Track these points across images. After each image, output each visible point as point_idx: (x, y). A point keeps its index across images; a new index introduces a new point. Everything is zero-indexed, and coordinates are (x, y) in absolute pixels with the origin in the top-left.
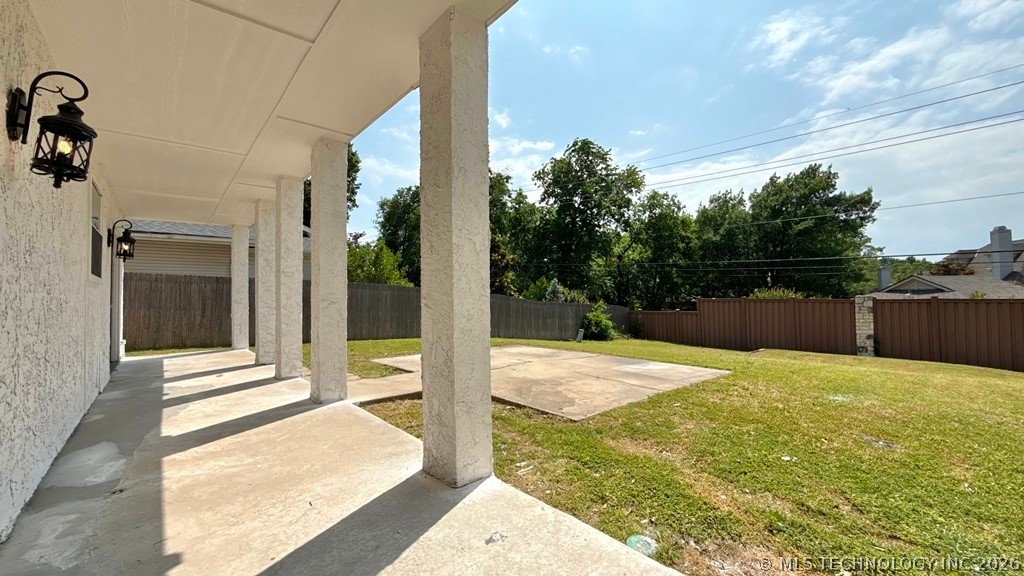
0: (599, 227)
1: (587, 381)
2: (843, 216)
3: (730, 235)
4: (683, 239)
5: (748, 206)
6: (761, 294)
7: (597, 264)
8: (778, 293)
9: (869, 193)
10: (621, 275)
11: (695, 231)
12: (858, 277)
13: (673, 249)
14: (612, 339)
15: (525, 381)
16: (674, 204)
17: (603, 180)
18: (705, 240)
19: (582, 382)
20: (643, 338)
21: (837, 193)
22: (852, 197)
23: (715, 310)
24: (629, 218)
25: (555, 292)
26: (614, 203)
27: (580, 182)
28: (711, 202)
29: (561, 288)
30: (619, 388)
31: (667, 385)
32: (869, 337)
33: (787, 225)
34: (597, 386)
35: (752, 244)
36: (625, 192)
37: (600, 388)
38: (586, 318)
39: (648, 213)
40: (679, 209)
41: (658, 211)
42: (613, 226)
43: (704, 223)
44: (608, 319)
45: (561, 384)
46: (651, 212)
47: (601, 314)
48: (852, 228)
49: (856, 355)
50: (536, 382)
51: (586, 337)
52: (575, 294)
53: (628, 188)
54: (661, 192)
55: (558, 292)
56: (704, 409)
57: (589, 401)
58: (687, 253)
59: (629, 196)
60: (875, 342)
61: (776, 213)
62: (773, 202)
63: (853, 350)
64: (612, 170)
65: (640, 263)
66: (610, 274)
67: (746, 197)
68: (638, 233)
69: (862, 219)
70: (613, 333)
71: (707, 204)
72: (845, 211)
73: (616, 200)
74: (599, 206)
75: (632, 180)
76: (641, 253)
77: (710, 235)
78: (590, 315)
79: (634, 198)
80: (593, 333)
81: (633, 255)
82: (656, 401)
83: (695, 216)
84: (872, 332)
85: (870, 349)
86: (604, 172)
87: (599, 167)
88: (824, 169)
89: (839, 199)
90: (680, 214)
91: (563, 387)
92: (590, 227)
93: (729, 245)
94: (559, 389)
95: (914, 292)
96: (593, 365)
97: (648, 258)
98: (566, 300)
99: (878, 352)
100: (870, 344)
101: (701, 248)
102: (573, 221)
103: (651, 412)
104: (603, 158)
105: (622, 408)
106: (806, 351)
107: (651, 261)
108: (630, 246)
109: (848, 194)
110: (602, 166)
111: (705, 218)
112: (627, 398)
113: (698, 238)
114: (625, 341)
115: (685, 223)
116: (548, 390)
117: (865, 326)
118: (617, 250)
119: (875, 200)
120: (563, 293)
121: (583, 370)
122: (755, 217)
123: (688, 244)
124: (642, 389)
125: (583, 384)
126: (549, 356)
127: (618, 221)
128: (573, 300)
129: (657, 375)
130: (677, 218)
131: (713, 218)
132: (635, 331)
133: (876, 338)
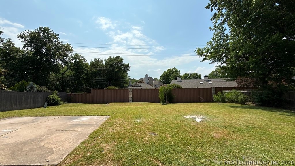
0: (55, 63)
1: (58, 134)
2: (124, 69)
3: (100, 70)
4: (86, 70)
5: (104, 63)
6: (109, 88)
7: (53, 76)
8: (112, 87)
9: (129, 64)
10: (63, 80)
11: (89, 68)
12: (126, 83)
13: (82, 73)
14: (60, 105)
15: (17, 144)
16: (83, 59)
17: (56, 46)
18: (92, 71)
19: (54, 135)
20: (73, 103)
21: (123, 63)
22: (126, 65)
23: (96, 92)
24: (67, 61)
25: (32, 88)
26: (61, 55)
27: (45, 44)
28: (94, 60)
29: (35, 86)
30: (74, 134)
31: (93, 128)
33: (113, 70)
34: (64, 136)
35: (105, 73)
36: (65, 52)
37: (65, 137)
38: (48, 97)
39: (74, 61)
40: (85, 61)
41: (78, 60)
42: (60, 63)
43: (92, 66)
44: (59, 97)
45: (43, 140)
46: (75, 60)
47: (55, 95)
48: (125, 71)
50: (25, 143)
51: (48, 105)
52: (43, 88)
53: (67, 50)
54: (79, 54)
55: (33, 87)
56: (110, 137)
57: (61, 147)
58: (87, 75)
59: (67, 53)
61: (111, 66)
62: (110, 63)
63: (128, 101)
64: (59, 42)
65: (71, 77)
66: (58, 79)
67: (103, 60)
68: (70, 66)
69: (128, 70)
70: (60, 102)
71: (93, 60)
72: (125, 68)
73: (62, 54)
74: (54, 54)
75: (69, 48)
76: (71, 73)
77: (94, 70)
78: (50, 96)
79: (69, 55)
80: (52, 103)
81: (68, 73)
82: (92, 137)
83: (89, 64)
85: (131, 101)
86: (56, 43)
87: (54, 40)
88: (121, 57)
89: (123, 65)
90: (85, 62)
91: (45, 142)
92: (49, 61)
93: (99, 73)
94: (42, 144)
95: (136, 87)
96: (58, 123)
97: (73, 75)
98: (38, 91)
99: (133, 101)
100: (131, 99)
101: (91, 73)
102: (41, 58)
103: (92, 144)
104: (56, 37)
105: (79, 147)
106: (119, 102)
107: (74, 76)
108: (67, 71)
109: (125, 64)
110: (55, 40)
111: (93, 64)
112: (79, 139)
113: (91, 70)
114: (66, 105)
115: (86, 65)
116: (35, 147)
117: (130, 96)
118: (62, 71)
119: (130, 66)
120: (36, 88)
121: (54, 127)
122: (106, 66)
123: (87, 71)
124: (84, 132)
125: (56, 137)
126: (31, 122)
127: (62, 61)
128: (41, 91)
129: (87, 123)
130: (84, 63)
131: (95, 65)
132: (70, 100)
133: (132, 98)
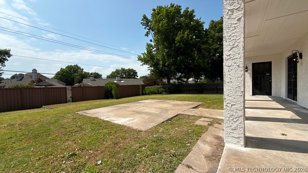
32: (70, 97)
49: (67, 103)
60: (72, 99)
63: (66, 102)
84: (71, 96)
85: (71, 100)
99: (73, 101)
117: (69, 94)
